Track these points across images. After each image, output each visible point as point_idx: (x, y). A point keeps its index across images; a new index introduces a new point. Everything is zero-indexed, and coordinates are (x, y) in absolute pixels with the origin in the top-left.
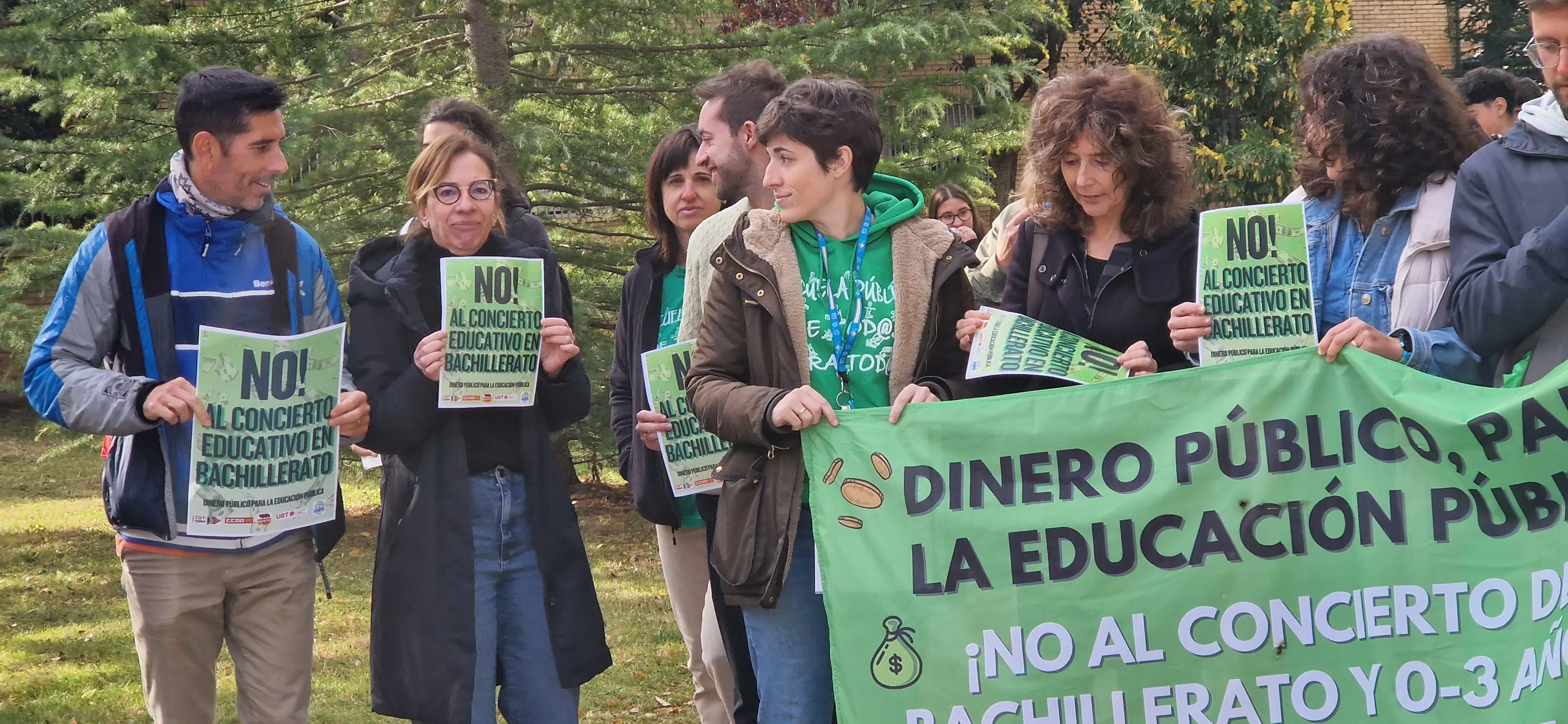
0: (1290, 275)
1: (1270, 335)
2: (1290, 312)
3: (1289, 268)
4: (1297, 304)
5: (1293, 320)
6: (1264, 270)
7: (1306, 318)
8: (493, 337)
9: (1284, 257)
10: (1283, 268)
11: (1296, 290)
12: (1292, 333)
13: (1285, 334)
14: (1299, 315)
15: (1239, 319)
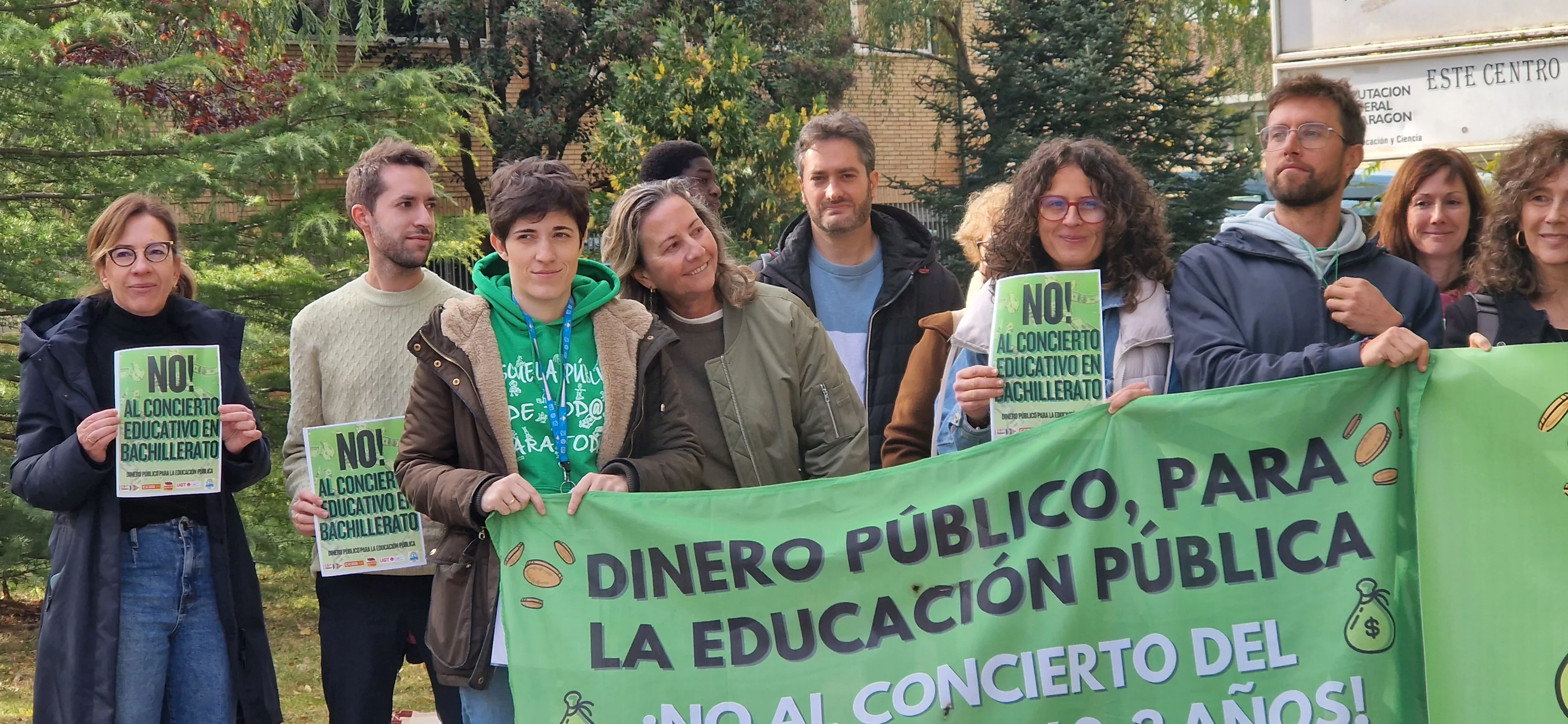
0: (1083, 342)
1: (1061, 399)
2: (1081, 377)
3: (1083, 334)
4: (1089, 369)
5: (1083, 385)
6: (1058, 335)
7: (1096, 383)
8: (170, 426)
9: (1078, 324)
10: (1076, 334)
11: (1087, 356)
12: (1081, 398)
13: (1074, 399)
14: (1089, 380)
15: (1031, 383)
